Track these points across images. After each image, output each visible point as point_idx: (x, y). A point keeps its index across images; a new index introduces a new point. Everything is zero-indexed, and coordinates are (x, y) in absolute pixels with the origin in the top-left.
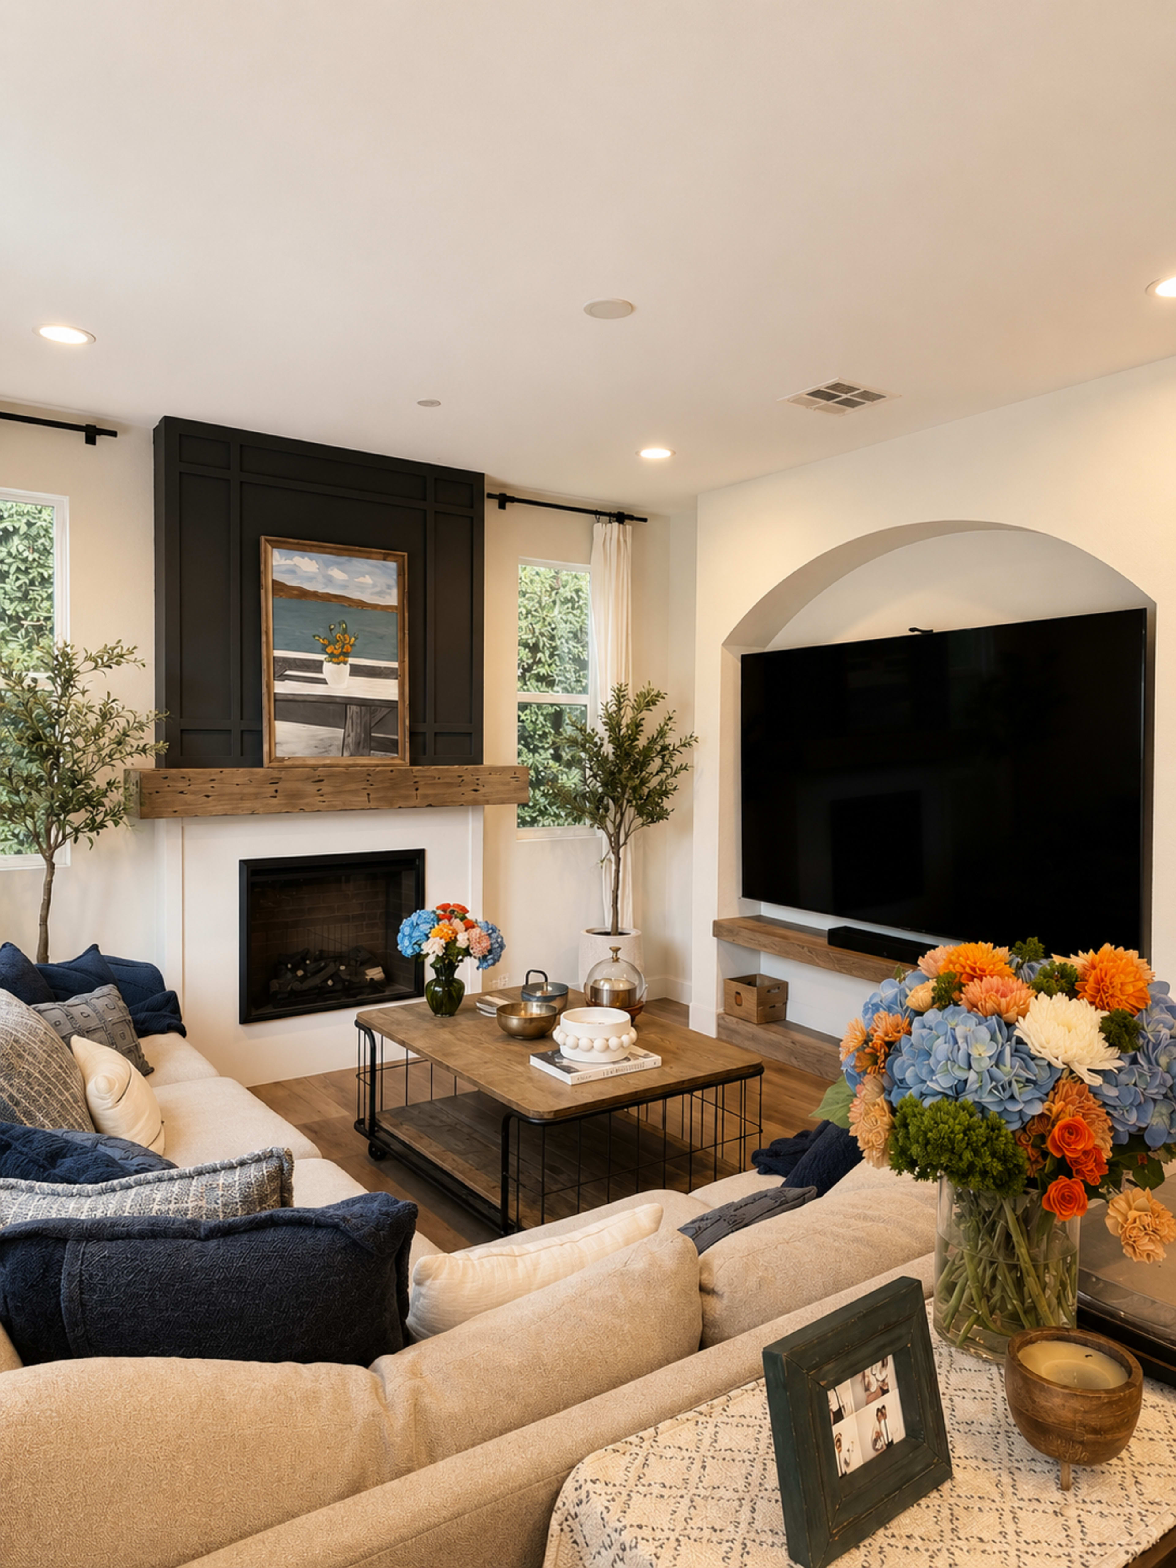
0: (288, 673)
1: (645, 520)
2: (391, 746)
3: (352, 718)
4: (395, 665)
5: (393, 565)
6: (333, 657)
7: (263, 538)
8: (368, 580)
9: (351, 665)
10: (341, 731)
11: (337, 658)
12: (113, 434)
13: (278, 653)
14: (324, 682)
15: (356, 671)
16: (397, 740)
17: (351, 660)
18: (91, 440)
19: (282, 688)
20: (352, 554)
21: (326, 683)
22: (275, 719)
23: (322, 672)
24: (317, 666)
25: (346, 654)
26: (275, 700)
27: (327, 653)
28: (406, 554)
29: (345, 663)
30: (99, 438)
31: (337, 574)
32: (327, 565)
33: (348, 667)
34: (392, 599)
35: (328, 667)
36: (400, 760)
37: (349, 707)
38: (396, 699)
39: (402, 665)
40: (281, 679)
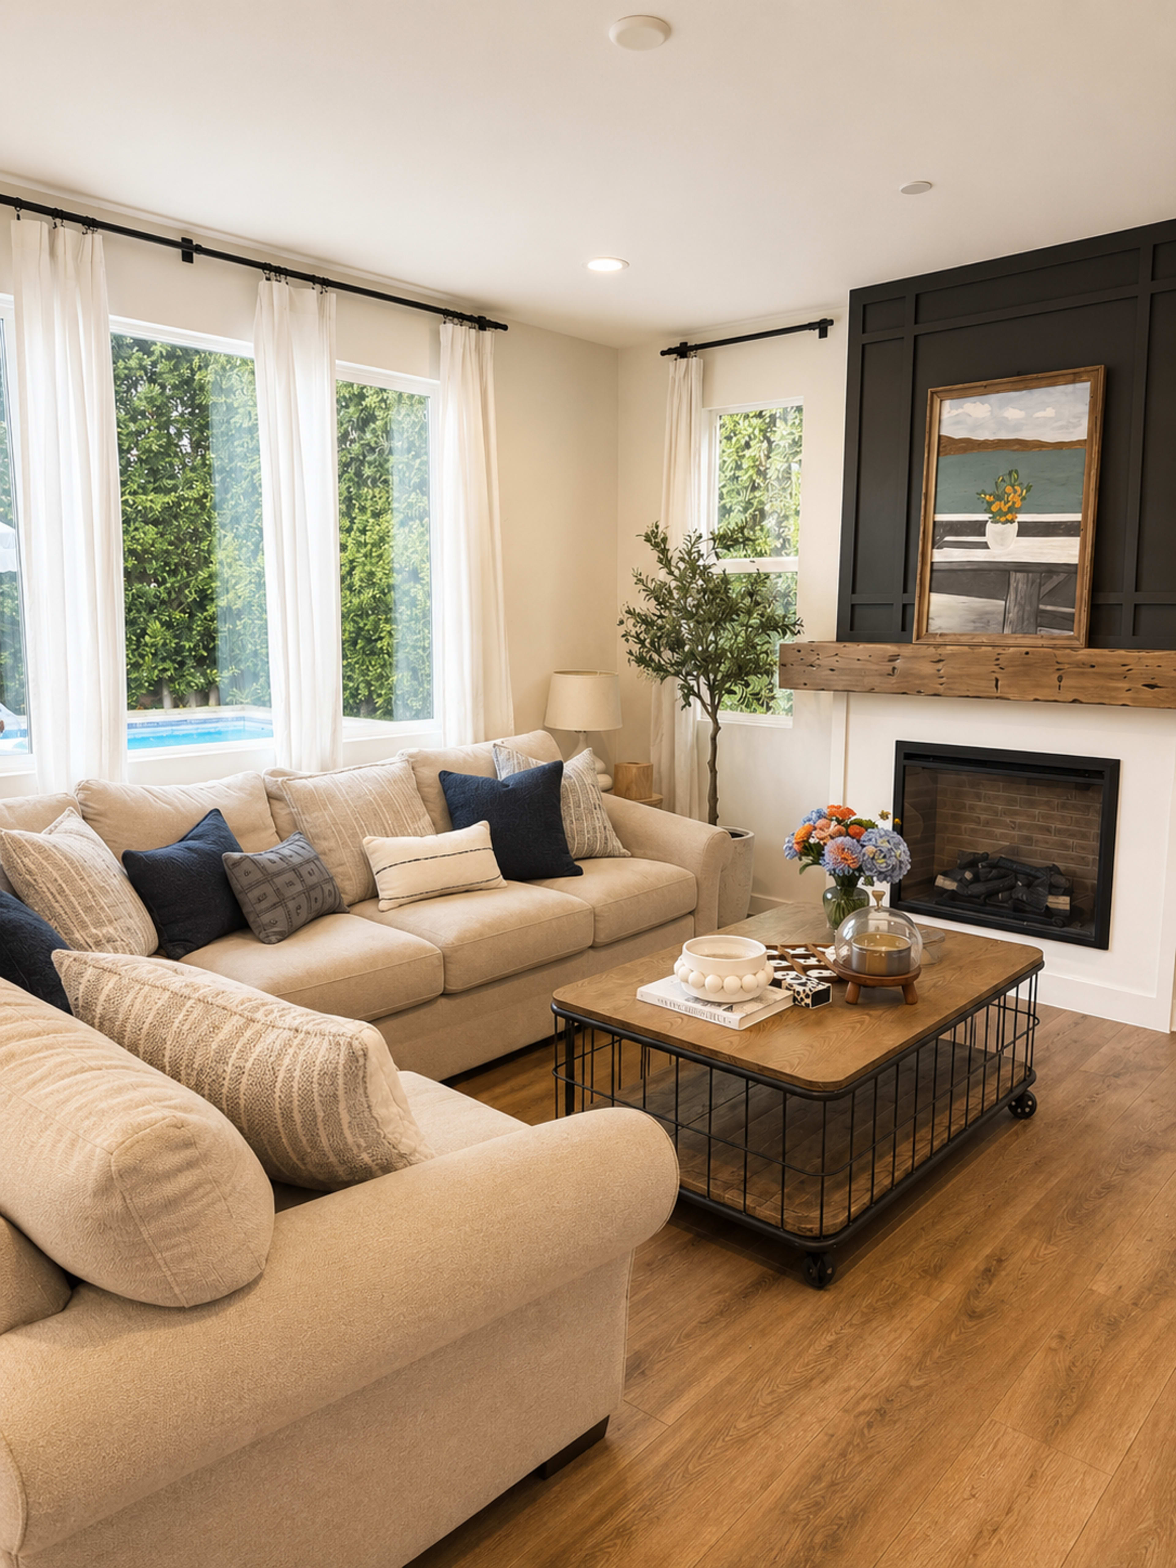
0: (947, 539)
2: (1066, 622)
3: (1016, 589)
4: (1077, 517)
5: (1084, 389)
6: (997, 517)
7: (932, 389)
8: (1050, 412)
9: (1019, 523)
10: (1003, 603)
11: (1002, 517)
13: (936, 518)
14: (985, 546)
15: (1025, 530)
16: (1073, 614)
17: (1022, 518)
18: (823, 334)
19: (940, 556)
20: (1028, 387)
21: (988, 548)
22: (930, 591)
23: (984, 535)
24: (979, 528)
25: (1012, 510)
26: (932, 571)
27: (991, 512)
28: (1102, 369)
29: (1012, 522)
31: (1010, 413)
32: (1004, 404)
33: (1016, 525)
34: (1080, 431)
35: (989, 527)
36: (1073, 638)
37: (1013, 575)
38: (1075, 561)
39: (1085, 517)
40: (940, 548)
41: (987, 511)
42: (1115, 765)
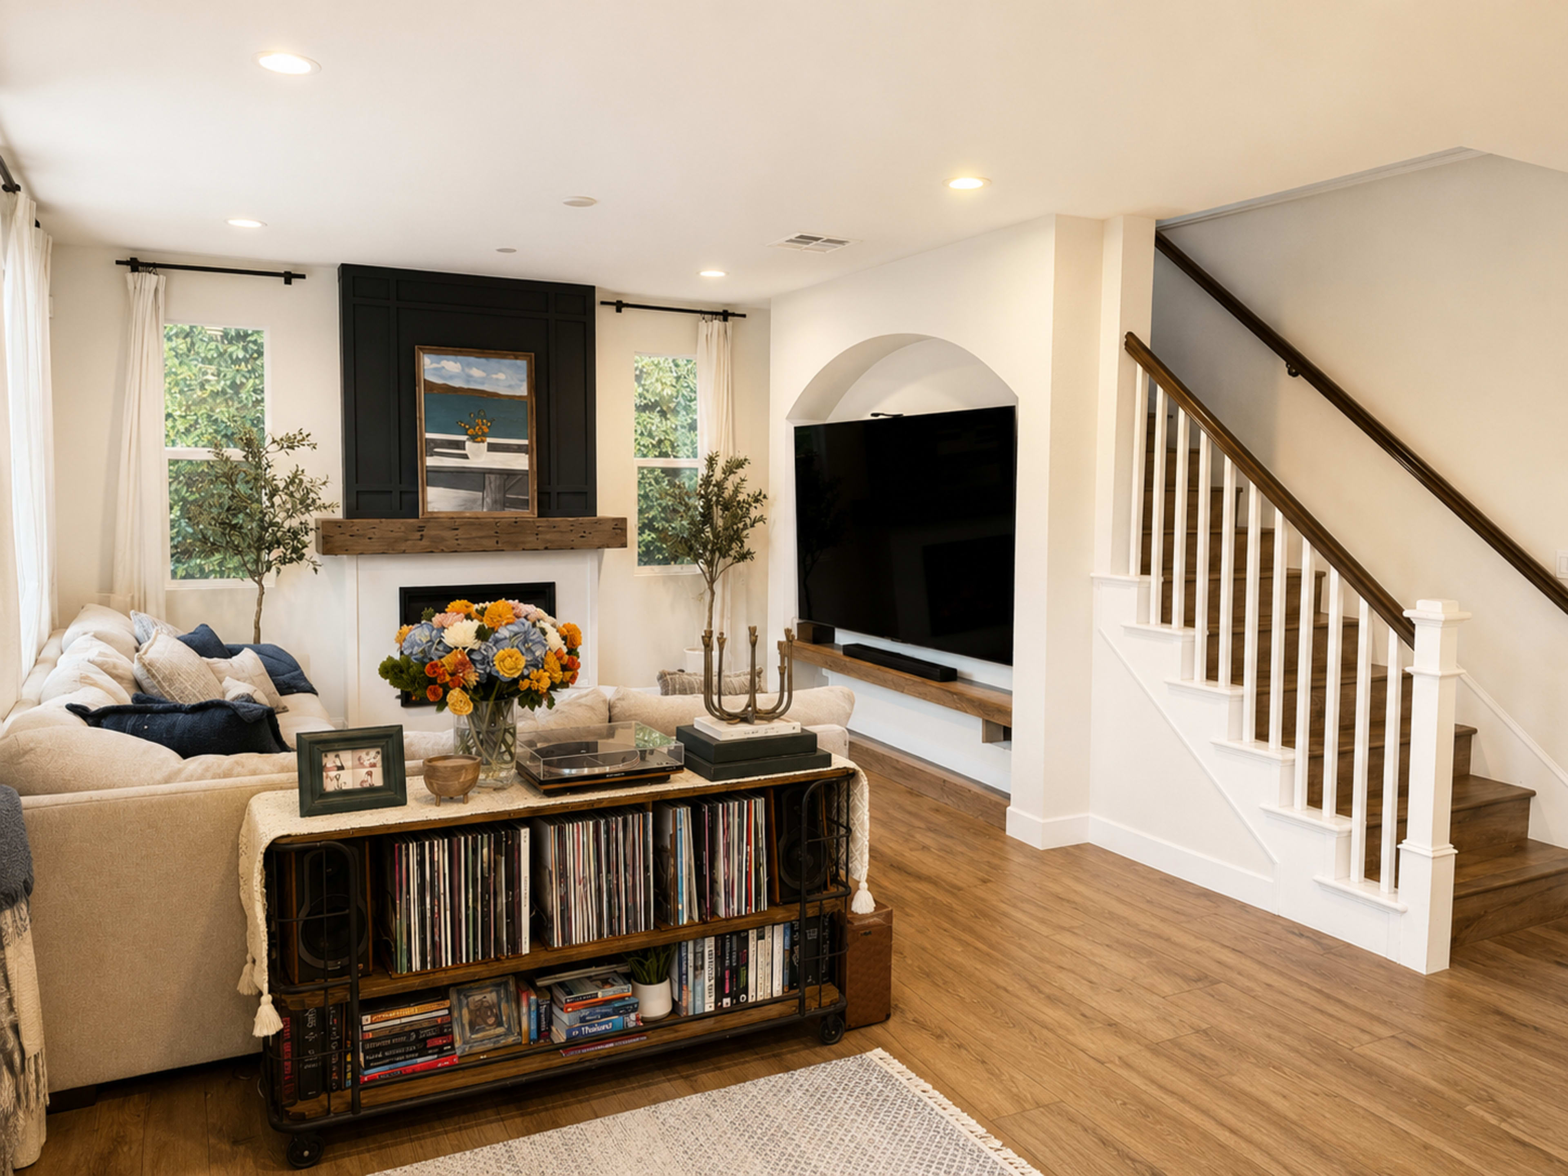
0: (436, 450)
1: (744, 316)
2: (525, 504)
3: (489, 484)
4: (525, 443)
5: (522, 364)
6: (473, 438)
7: (416, 347)
8: (501, 376)
9: (489, 444)
10: (481, 494)
11: (477, 439)
12: (303, 277)
13: (429, 436)
14: (465, 457)
15: (492, 448)
16: (528, 500)
17: (488, 440)
18: (288, 282)
19: (431, 461)
20: (487, 356)
21: (468, 458)
22: (427, 485)
23: (464, 449)
25: (485, 435)
26: (427, 471)
27: (470, 435)
28: (533, 354)
29: (483, 441)
30: (293, 280)
31: (476, 373)
32: (469, 365)
33: (486, 444)
34: (522, 390)
35: (468, 444)
36: (529, 513)
37: (487, 476)
38: (527, 468)
39: (531, 442)
40: (431, 455)
41: (467, 434)
42: (551, 586)
